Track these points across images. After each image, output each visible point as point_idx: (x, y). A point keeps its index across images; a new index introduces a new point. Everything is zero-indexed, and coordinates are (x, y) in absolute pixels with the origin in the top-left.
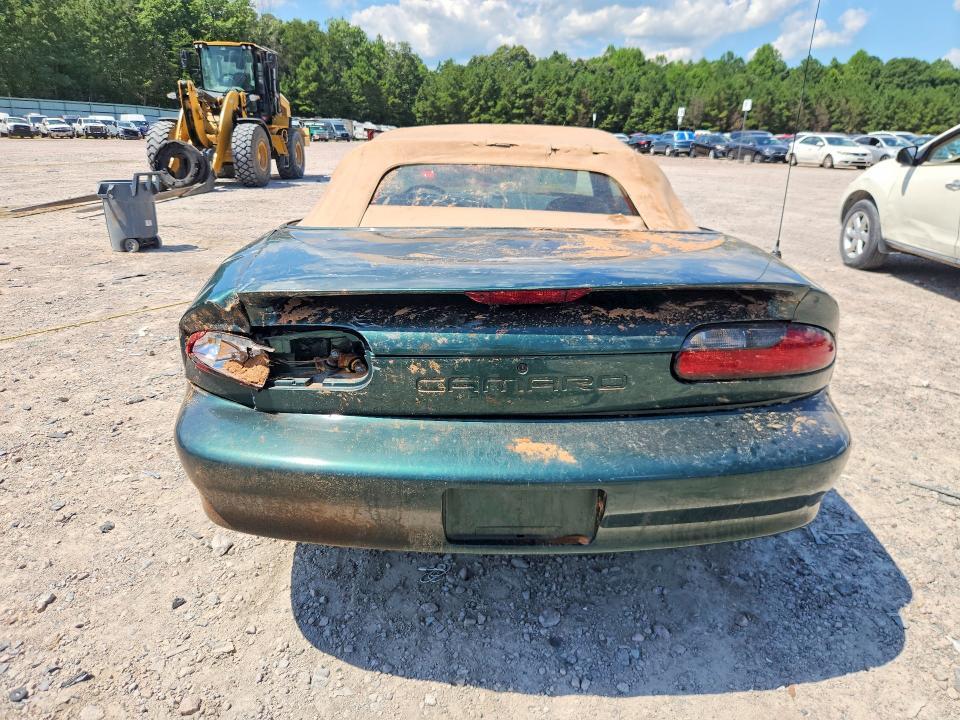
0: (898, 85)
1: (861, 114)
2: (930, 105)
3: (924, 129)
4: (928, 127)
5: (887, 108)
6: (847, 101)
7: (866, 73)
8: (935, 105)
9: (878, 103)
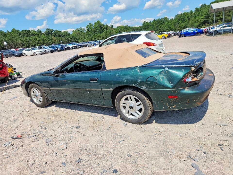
0: (27, 36)
1: (21, 43)
2: (36, 40)
3: (37, 45)
4: (38, 45)
5: (27, 41)
6: (17, 41)
7: (18, 34)
8: (37, 40)
9: (24, 40)
